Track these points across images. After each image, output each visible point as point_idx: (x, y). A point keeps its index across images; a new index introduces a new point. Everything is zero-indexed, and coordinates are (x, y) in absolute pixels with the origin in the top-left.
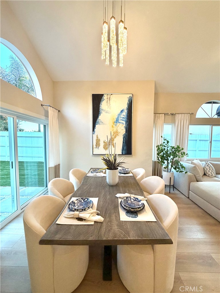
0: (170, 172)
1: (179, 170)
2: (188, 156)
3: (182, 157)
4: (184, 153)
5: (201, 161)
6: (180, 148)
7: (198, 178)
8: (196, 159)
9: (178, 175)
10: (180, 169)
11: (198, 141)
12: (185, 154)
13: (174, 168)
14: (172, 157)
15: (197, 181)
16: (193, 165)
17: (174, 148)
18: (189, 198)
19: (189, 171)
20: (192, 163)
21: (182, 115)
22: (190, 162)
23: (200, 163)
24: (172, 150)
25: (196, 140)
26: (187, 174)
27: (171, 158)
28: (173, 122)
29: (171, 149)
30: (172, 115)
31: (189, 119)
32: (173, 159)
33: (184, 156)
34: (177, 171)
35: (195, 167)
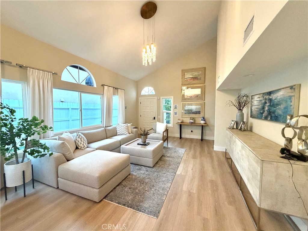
0: (22, 162)
1: (40, 154)
2: (53, 130)
3: (44, 132)
4: (46, 127)
5: (71, 132)
6: (37, 120)
7: (68, 156)
8: (66, 132)
9: (40, 162)
10: (41, 152)
11: (70, 109)
12: (49, 128)
13: (29, 154)
14: (23, 136)
15: (68, 161)
16: (61, 142)
17: (28, 121)
18: (58, 188)
19: (56, 150)
20: (60, 139)
21: (40, 72)
22: (57, 137)
23: (71, 135)
24: (22, 125)
25: (68, 109)
26: (52, 156)
27: (21, 139)
28: (24, 79)
29: (21, 123)
30: (21, 67)
31: (51, 80)
32: (26, 139)
33: (47, 131)
34: (36, 157)
35: (63, 143)
